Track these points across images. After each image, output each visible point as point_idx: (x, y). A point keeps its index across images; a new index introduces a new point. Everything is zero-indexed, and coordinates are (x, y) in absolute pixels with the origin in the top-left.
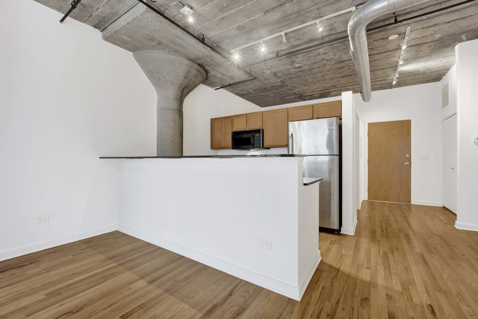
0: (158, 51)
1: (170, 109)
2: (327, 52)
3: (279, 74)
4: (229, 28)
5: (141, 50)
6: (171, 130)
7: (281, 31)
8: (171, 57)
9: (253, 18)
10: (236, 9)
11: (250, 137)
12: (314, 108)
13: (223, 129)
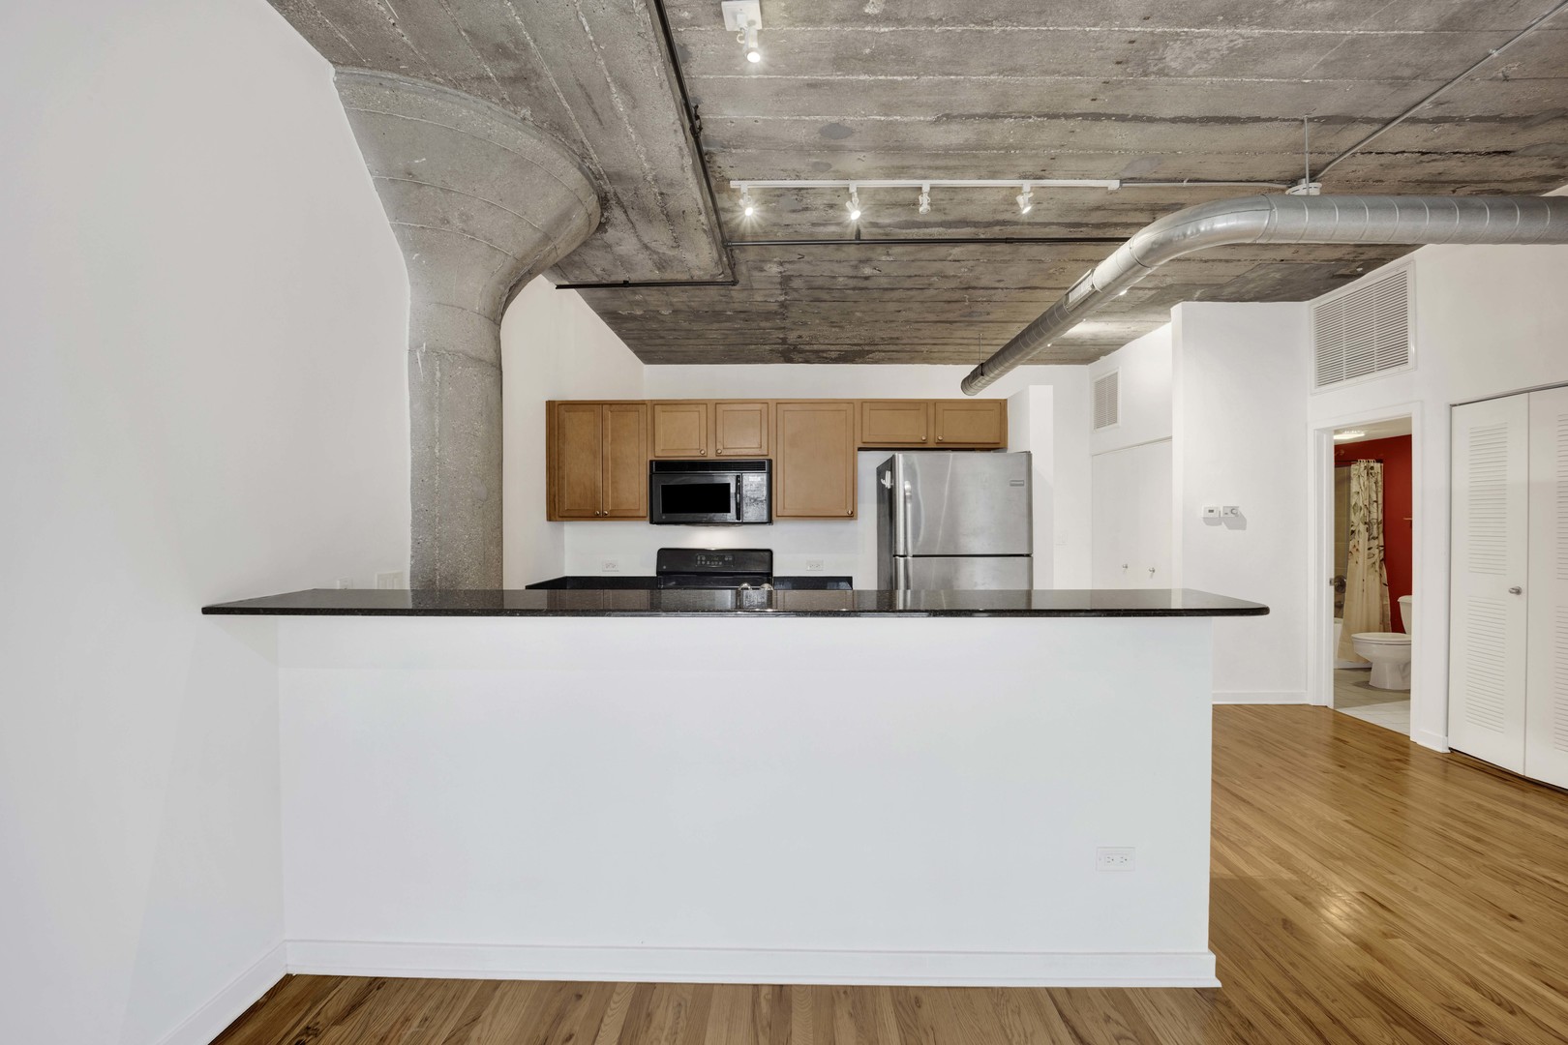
0: (479, 100)
1: (472, 358)
2: (964, 258)
3: (797, 283)
4: (803, 117)
5: (399, 71)
6: (477, 452)
7: (925, 178)
8: (530, 143)
9: (898, 118)
10: (880, 78)
11: (729, 484)
12: (931, 411)
13: (608, 449)
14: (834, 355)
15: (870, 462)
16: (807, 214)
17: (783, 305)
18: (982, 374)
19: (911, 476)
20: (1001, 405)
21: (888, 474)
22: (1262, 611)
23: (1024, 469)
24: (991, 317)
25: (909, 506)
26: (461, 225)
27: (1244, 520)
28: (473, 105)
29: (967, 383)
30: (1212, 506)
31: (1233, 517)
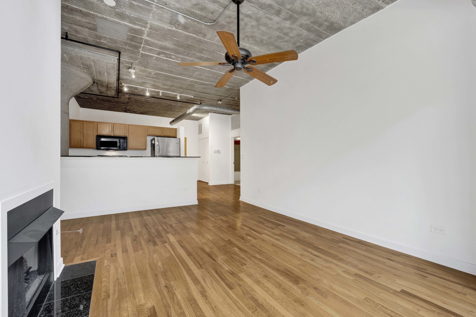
7: (161, 90)
11: (117, 142)
12: (162, 129)
13: (85, 132)
14: (138, 112)
15: (149, 139)
16: (137, 90)
17: (128, 102)
18: (174, 122)
19: (158, 141)
20: (176, 129)
21: (153, 141)
22: (200, 157)
23: (179, 141)
24: (175, 110)
25: (158, 147)
26: (66, 87)
27: (220, 152)
28: (75, 69)
29: (171, 123)
30: (215, 150)
31: (218, 152)
